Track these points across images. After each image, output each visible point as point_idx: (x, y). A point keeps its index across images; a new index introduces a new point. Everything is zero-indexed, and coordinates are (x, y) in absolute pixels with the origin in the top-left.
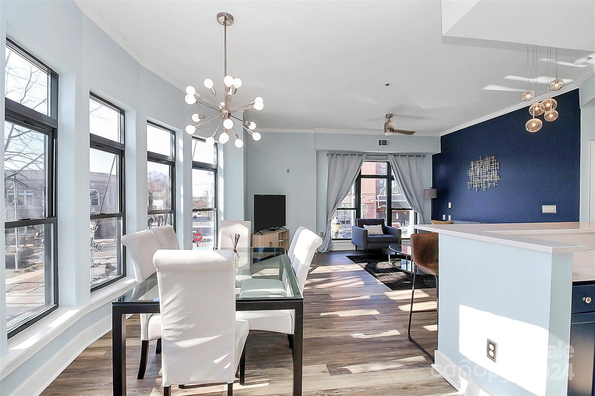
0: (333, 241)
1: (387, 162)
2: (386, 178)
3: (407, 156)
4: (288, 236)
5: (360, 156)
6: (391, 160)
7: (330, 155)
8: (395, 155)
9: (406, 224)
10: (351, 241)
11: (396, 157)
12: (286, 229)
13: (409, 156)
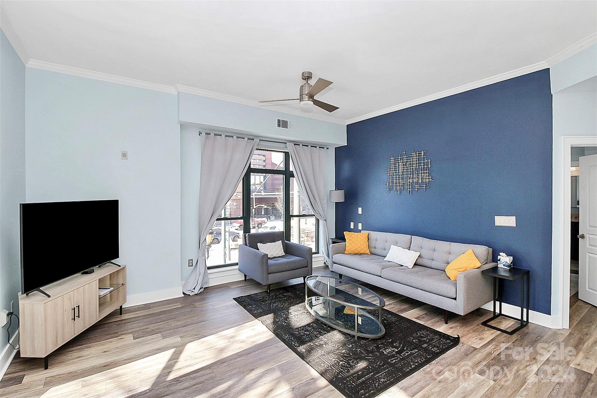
0: (209, 271)
1: (284, 152)
2: (284, 175)
3: (309, 147)
4: (124, 278)
5: (250, 141)
6: (290, 149)
7: (204, 134)
8: (296, 144)
9: (271, 219)
10: (237, 267)
11: (296, 146)
12: (120, 266)
13: (311, 146)
